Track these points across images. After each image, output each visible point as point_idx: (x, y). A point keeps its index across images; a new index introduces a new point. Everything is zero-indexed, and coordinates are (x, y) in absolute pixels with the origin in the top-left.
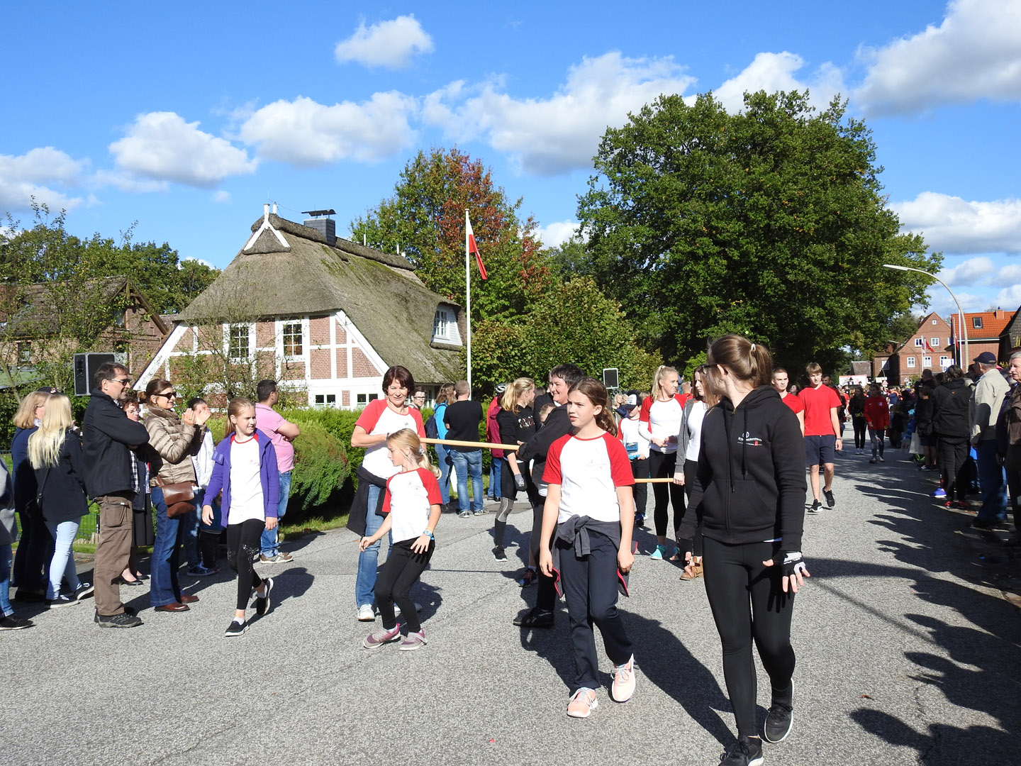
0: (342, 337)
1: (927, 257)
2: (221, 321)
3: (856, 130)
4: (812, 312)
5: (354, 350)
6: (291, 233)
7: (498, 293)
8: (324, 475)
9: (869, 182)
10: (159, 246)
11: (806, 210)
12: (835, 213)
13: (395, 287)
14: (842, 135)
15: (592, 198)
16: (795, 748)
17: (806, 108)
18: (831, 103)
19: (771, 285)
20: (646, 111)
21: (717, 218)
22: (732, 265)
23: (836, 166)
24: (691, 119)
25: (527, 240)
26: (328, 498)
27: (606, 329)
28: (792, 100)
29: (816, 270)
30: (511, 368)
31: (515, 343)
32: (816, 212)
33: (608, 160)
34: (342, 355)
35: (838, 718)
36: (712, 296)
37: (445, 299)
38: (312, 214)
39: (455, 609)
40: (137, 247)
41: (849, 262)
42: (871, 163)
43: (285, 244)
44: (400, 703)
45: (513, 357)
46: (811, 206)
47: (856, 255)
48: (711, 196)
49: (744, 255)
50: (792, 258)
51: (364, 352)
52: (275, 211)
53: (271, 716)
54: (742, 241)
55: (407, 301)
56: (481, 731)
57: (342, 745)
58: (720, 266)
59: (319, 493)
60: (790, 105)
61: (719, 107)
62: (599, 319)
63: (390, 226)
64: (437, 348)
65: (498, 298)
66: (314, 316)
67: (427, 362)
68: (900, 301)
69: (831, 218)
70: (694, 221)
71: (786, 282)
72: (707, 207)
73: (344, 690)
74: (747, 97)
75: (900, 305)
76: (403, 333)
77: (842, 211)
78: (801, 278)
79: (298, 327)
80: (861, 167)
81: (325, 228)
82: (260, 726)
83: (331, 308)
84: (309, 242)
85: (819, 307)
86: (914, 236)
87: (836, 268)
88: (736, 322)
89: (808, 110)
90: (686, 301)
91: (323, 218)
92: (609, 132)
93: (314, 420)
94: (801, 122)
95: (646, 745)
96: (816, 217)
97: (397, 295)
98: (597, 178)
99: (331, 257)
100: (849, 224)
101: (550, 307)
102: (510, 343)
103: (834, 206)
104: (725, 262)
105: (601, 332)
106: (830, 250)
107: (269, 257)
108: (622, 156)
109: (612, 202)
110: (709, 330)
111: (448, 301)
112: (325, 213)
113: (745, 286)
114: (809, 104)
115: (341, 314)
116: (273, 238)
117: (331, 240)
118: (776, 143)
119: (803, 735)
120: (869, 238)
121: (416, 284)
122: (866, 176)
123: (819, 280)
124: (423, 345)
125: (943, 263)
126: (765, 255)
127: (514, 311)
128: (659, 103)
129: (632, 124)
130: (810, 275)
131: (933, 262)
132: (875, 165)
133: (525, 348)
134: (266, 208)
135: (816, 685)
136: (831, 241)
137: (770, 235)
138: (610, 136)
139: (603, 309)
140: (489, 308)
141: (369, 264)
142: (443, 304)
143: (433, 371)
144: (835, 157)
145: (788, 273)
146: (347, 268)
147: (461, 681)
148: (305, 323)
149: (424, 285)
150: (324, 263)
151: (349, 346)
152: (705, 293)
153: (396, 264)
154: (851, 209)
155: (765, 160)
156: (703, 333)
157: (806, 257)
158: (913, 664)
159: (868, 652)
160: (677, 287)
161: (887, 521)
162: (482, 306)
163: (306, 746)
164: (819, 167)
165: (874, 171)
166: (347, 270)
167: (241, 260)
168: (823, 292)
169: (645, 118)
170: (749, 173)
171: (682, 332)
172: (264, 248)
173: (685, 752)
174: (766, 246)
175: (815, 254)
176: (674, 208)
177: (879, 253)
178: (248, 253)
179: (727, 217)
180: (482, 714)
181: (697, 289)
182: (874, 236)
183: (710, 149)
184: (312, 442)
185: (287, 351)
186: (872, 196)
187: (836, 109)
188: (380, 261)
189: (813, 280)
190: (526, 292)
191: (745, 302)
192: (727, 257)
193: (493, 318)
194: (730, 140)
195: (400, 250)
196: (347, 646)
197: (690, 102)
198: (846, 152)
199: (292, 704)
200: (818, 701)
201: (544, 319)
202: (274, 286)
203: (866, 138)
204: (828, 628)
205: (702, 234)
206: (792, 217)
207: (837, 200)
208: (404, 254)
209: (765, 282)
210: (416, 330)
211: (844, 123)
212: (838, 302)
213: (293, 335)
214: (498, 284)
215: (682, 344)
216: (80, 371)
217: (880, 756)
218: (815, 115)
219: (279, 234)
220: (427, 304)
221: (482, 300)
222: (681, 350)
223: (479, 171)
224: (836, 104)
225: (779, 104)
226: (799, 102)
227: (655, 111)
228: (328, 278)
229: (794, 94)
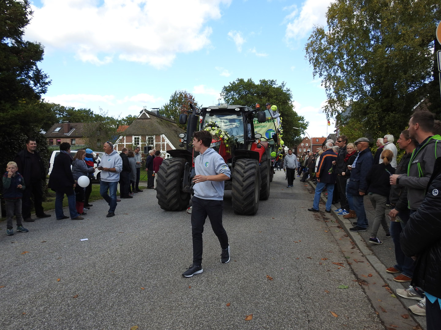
0: (164, 141)
1: (305, 122)
2: (132, 136)
3: (287, 91)
5: (167, 144)
6: (150, 114)
9: (290, 104)
14: (284, 92)
20: (234, 83)
23: (282, 100)
24: (246, 85)
33: (224, 94)
34: (164, 145)
38: (153, 109)
43: (149, 117)
51: (169, 144)
55: (177, 132)
60: (271, 83)
61: (253, 82)
66: (156, 135)
74: (260, 81)
75: (298, 134)
76: (177, 140)
79: (152, 138)
80: (289, 100)
81: (157, 113)
83: (161, 133)
84: (154, 116)
86: (302, 117)
89: (276, 85)
91: (156, 110)
92: (225, 87)
94: (274, 88)
97: (174, 130)
98: (221, 99)
99: (159, 120)
107: (145, 120)
114: (276, 83)
115: (163, 135)
116: (146, 115)
117: (158, 116)
121: (178, 127)
122: (290, 102)
125: (309, 124)
128: (238, 80)
129: (231, 85)
131: (306, 124)
132: (292, 100)
134: (144, 107)
146: (162, 123)
148: (154, 137)
151: (165, 143)
153: (172, 121)
164: (278, 100)
167: (137, 120)
172: (143, 118)
178: (139, 119)
185: (149, 144)
186: (291, 108)
197: (246, 80)
202: (146, 127)
203: (290, 93)
207: (282, 109)
208: (173, 119)
211: (285, 88)
213: (151, 140)
218: (278, 86)
223: (192, 97)
224: (283, 84)
225: (269, 83)
226: (274, 82)
227: (236, 82)
228: (159, 126)
229: (273, 80)
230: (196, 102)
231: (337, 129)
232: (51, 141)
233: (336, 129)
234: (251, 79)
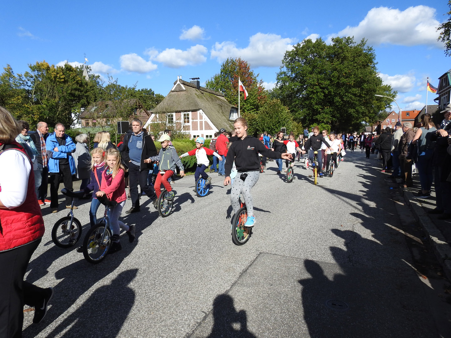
0: (201, 117)
1: (392, 93)
2: (164, 113)
3: (369, 50)
4: (351, 111)
5: (205, 122)
6: (186, 85)
7: (250, 104)
8: (192, 159)
9: (373, 67)
10: (149, 89)
11: (351, 77)
12: (361, 78)
13: (218, 102)
14: (364, 52)
15: (281, 74)
16: (311, 239)
17: (353, 42)
18: (361, 41)
19: (338, 101)
20: (299, 45)
21: (321, 80)
22: (325, 96)
23: (362, 62)
24: (314, 47)
25: (260, 88)
26: (193, 166)
27: (283, 115)
28: (349, 40)
29: (353, 97)
30: (253, 128)
31: (255, 120)
32: (354, 78)
33: (287, 61)
34: (201, 123)
35: (327, 232)
36: (319, 105)
37: (234, 106)
38: (193, 79)
39: (222, 198)
40: (142, 90)
41: (365, 94)
42: (374, 61)
43: (184, 88)
44: (198, 223)
45: (254, 124)
46: (353, 76)
47: (367, 92)
48: (320, 73)
49: (330, 92)
50: (346, 93)
51: (208, 122)
52: (181, 78)
53: (161, 225)
54: (329, 87)
55: (221, 106)
56: (219, 231)
57: (179, 233)
58: (321, 96)
59: (190, 164)
60: (347, 41)
61: (324, 42)
62: (281, 112)
63: (217, 83)
64: (231, 121)
65: (250, 106)
66: (193, 111)
67: (227, 125)
68: (382, 107)
69: (359, 80)
70: (314, 81)
71: (342, 100)
72: (318, 76)
73: (183, 218)
74: (332, 40)
75: (382, 108)
76: (220, 117)
77: (363, 77)
78: (348, 99)
79: (188, 114)
80: (371, 62)
81: (196, 83)
82: (157, 227)
83: (198, 108)
84: (192, 88)
85: (353, 109)
86: (388, 85)
87: (360, 96)
88: (326, 114)
89: (353, 43)
90: (310, 107)
91: (196, 80)
92: (287, 52)
93: (189, 142)
94: (351, 47)
95: (266, 236)
96: (354, 79)
97: (218, 105)
98: (283, 67)
99: (198, 92)
100: (365, 81)
101: (266, 108)
102: (253, 119)
103: (360, 76)
104: (323, 94)
105: (282, 116)
106: (358, 90)
107: (179, 93)
108: (291, 60)
109: (288, 75)
110: (317, 116)
111: (235, 107)
112: (196, 79)
113: (330, 102)
114: (354, 41)
115: (201, 110)
116: (180, 87)
117: (198, 87)
118: (342, 54)
119: (314, 235)
120: (372, 86)
121: (225, 101)
122: (372, 65)
123: (354, 100)
124: (226, 120)
125: (397, 94)
126: (336, 92)
127: (255, 110)
128: (304, 42)
129: (294, 49)
130: (351, 99)
131: (394, 94)
132: (375, 61)
133: (258, 121)
134: (178, 77)
135: (323, 222)
136: (359, 87)
137: (338, 85)
138: (287, 53)
139: (282, 109)
140: (247, 109)
141: (210, 95)
142: (233, 107)
143: (229, 128)
144: (362, 59)
145: (344, 98)
146: (203, 96)
147: (217, 217)
148: (190, 113)
149: (227, 102)
150: (196, 95)
151: (203, 120)
152: (316, 104)
153: (218, 94)
154: (366, 76)
155: (338, 61)
156: (315, 117)
157: (350, 92)
158: (355, 217)
159: (343, 213)
160: (307, 102)
161: (362, 176)
162: (245, 108)
163: (169, 233)
164: (356, 63)
165: (375, 64)
166: (203, 97)
167: (171, 94)
168: (355, 104)
169: (299, 47)
170: (332, 65)
171: (308, 117)
172: (178, 90)
173: (277, 238)
174: (337, 89)
175: (353, 92)
176: (307, 77)
177: (375, 91)
178: (173, 92)
179: (325, 79)
180: (221, 227)
181: (314, 103)
182: (373, 85)
183: (320, 57)
184: (188, 149)
185: (185, 122)
186: (373, 72)
187: (363, 43)
188: (214, 94)
189: (352, 100)
190: (259, 104)
191: (330, 107)
192: (324, 93)
193: (248, 112)
194: (327, 54)
195: (220, 90)
196: (188, 207)
198: (366, 57)
199: (168, 222)
200: (322, 227)
201: (263, 112)
202: (181, 102)
203: (373, 52)
204: (332, 206)
205: (316, 85)
206: (346, 80)
207: (362, 73)
208: (221, 92)
209: (336, 101)
210: (224, 116)
211: (365, 47)
212: (360, 107)
213: (186, 117)
214: (250, 101)
215: (308, 120)
216: (119, 127)
217: (336, 242)
218: (356, 45)
219: (182, 85)
220: (228, 108)
221: (245, 107)
222: (308, 122)
223: (246, 65)
224: (363, 41)
225: (344, 41)
226: (350, 40)
227: (302, 45)
228: (197, 99)
229: (349, 37)
230: (252, 72)
231: (440, 96)
232: (87, 122)
233: (438, 96)
234: (320, 39)
